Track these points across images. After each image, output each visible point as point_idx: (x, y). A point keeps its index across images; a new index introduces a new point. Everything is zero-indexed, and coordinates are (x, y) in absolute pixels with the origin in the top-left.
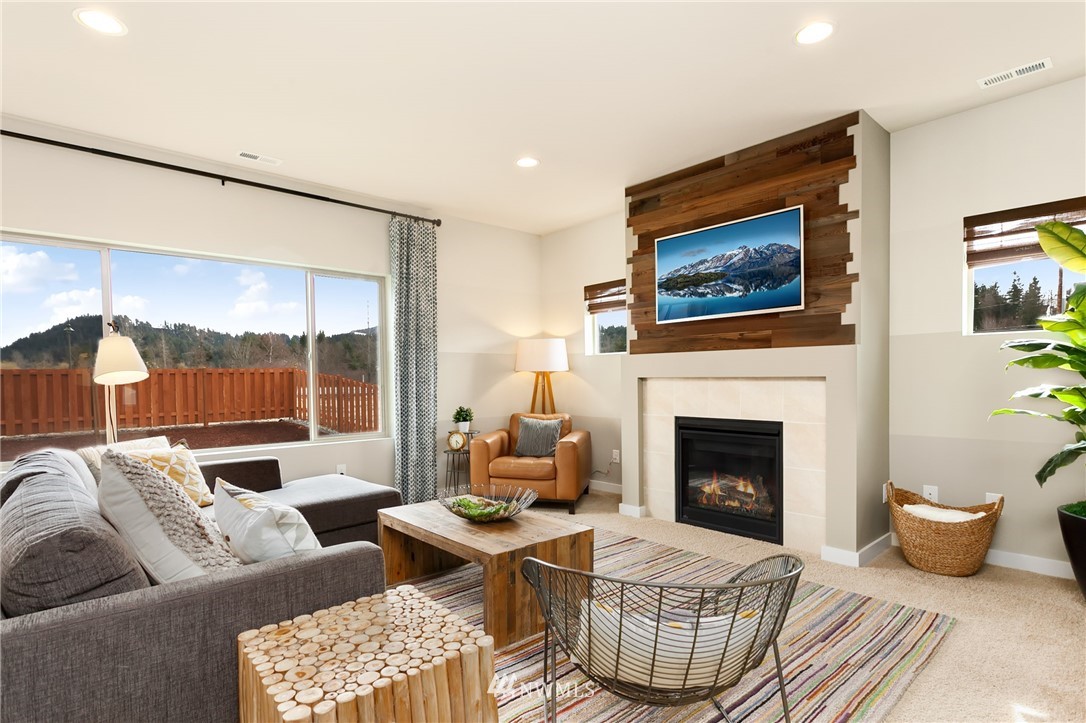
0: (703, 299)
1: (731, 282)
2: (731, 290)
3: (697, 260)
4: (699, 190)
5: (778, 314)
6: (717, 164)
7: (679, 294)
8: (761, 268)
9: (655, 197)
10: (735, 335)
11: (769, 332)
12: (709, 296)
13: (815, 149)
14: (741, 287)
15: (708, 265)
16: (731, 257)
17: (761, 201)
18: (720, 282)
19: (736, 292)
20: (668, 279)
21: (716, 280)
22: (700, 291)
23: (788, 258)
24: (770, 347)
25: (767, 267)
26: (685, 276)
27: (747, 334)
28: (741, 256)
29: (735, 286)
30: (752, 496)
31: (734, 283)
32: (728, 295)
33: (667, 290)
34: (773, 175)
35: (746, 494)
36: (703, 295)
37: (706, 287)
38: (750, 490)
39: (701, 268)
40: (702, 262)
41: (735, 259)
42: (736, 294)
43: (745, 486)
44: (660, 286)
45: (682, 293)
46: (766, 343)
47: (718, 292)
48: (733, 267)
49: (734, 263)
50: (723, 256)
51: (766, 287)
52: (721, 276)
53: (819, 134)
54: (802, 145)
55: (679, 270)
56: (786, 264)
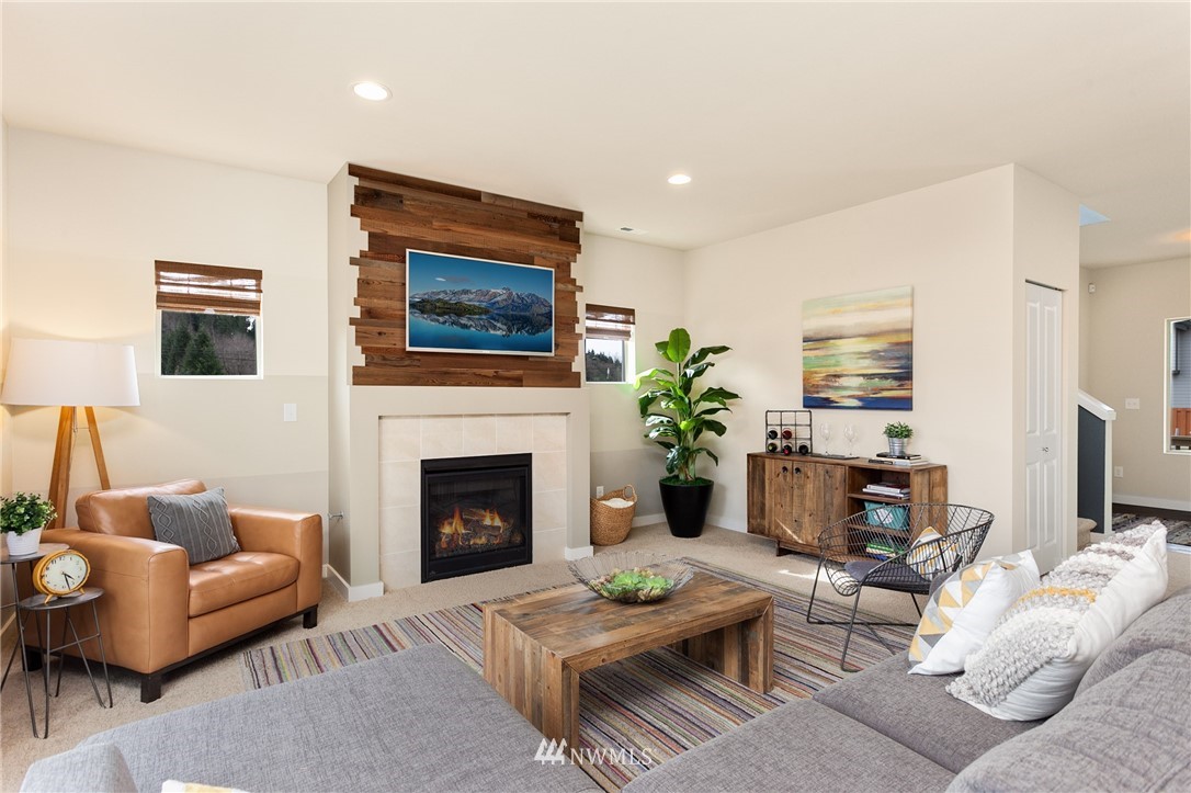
0: (466, 331)
1: (494, 319)
2: (495, 328)
3: (460, 289)
4: (454, 213)
5: (528, 357)
6: (474, 196)
7: (438, 321)
8: (522, 313)
9: (395, 195)
10: (490, 372)
11: (520, 372)
12: (472, 329)
13: (556, 225)
14: (505, 327)
15: (472, 296)
16: (495, 295)
17: (514, 251)
18: (484, 317)
19: (499, 332)
20: (423, 301)
21: (480, 314)
22: (462, 322)
23: (544, 310)
24: (522, 386)
25: (527, 314)
26: (446, 303)
27: (502, 372)
28: (504, 297)
29: (499, 325)
30: (500, 528)
31: (498, 321)
32: (492, 332)
33: (423, 312)
34: (523, 232)
35: (493, 528)
36: (465, 326)
37: (469, 319)
38: (498, 522)
39: (464, 299)
40: (466, 292)
41: (498, 299)
42: (499, 333)
43: (492, 519)
44: (412, 305)
45: (441, 319)
46: (517, 382)
47: (483, 327)
48: (497, 306)
49: (498, 302)
50: (488, 292)
51: (527, 332)
52: (486, 311)
53: (559, 215)
54: (547, 218)
55: (438, 293)
56: (542, 315)
